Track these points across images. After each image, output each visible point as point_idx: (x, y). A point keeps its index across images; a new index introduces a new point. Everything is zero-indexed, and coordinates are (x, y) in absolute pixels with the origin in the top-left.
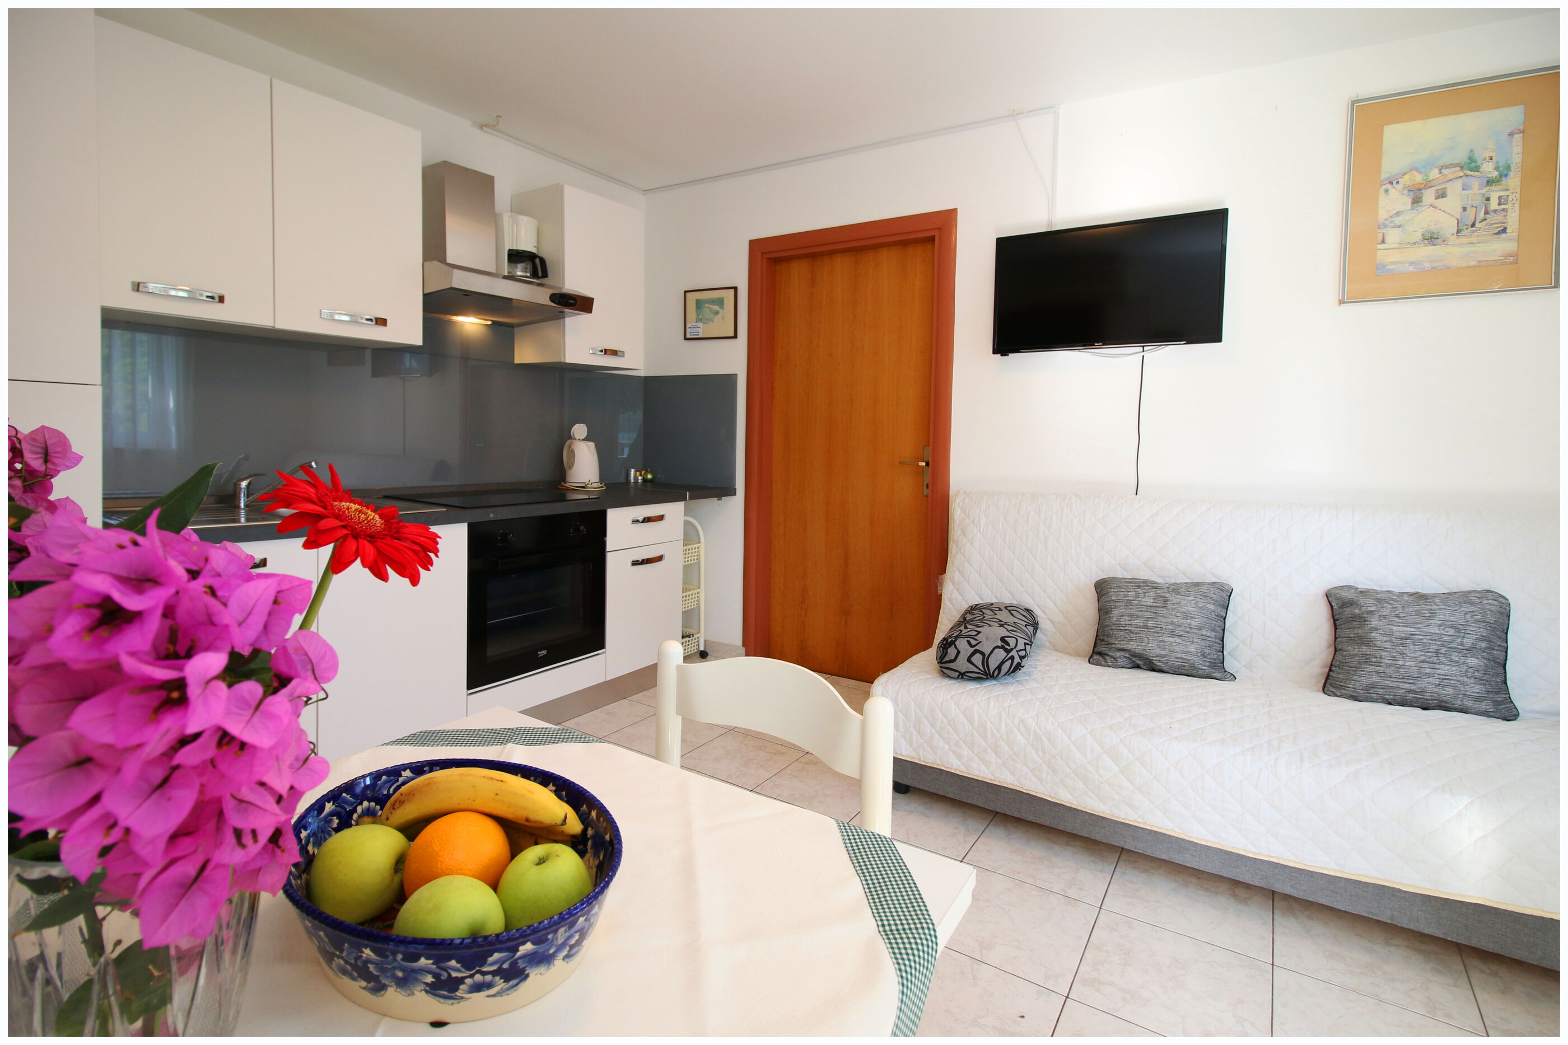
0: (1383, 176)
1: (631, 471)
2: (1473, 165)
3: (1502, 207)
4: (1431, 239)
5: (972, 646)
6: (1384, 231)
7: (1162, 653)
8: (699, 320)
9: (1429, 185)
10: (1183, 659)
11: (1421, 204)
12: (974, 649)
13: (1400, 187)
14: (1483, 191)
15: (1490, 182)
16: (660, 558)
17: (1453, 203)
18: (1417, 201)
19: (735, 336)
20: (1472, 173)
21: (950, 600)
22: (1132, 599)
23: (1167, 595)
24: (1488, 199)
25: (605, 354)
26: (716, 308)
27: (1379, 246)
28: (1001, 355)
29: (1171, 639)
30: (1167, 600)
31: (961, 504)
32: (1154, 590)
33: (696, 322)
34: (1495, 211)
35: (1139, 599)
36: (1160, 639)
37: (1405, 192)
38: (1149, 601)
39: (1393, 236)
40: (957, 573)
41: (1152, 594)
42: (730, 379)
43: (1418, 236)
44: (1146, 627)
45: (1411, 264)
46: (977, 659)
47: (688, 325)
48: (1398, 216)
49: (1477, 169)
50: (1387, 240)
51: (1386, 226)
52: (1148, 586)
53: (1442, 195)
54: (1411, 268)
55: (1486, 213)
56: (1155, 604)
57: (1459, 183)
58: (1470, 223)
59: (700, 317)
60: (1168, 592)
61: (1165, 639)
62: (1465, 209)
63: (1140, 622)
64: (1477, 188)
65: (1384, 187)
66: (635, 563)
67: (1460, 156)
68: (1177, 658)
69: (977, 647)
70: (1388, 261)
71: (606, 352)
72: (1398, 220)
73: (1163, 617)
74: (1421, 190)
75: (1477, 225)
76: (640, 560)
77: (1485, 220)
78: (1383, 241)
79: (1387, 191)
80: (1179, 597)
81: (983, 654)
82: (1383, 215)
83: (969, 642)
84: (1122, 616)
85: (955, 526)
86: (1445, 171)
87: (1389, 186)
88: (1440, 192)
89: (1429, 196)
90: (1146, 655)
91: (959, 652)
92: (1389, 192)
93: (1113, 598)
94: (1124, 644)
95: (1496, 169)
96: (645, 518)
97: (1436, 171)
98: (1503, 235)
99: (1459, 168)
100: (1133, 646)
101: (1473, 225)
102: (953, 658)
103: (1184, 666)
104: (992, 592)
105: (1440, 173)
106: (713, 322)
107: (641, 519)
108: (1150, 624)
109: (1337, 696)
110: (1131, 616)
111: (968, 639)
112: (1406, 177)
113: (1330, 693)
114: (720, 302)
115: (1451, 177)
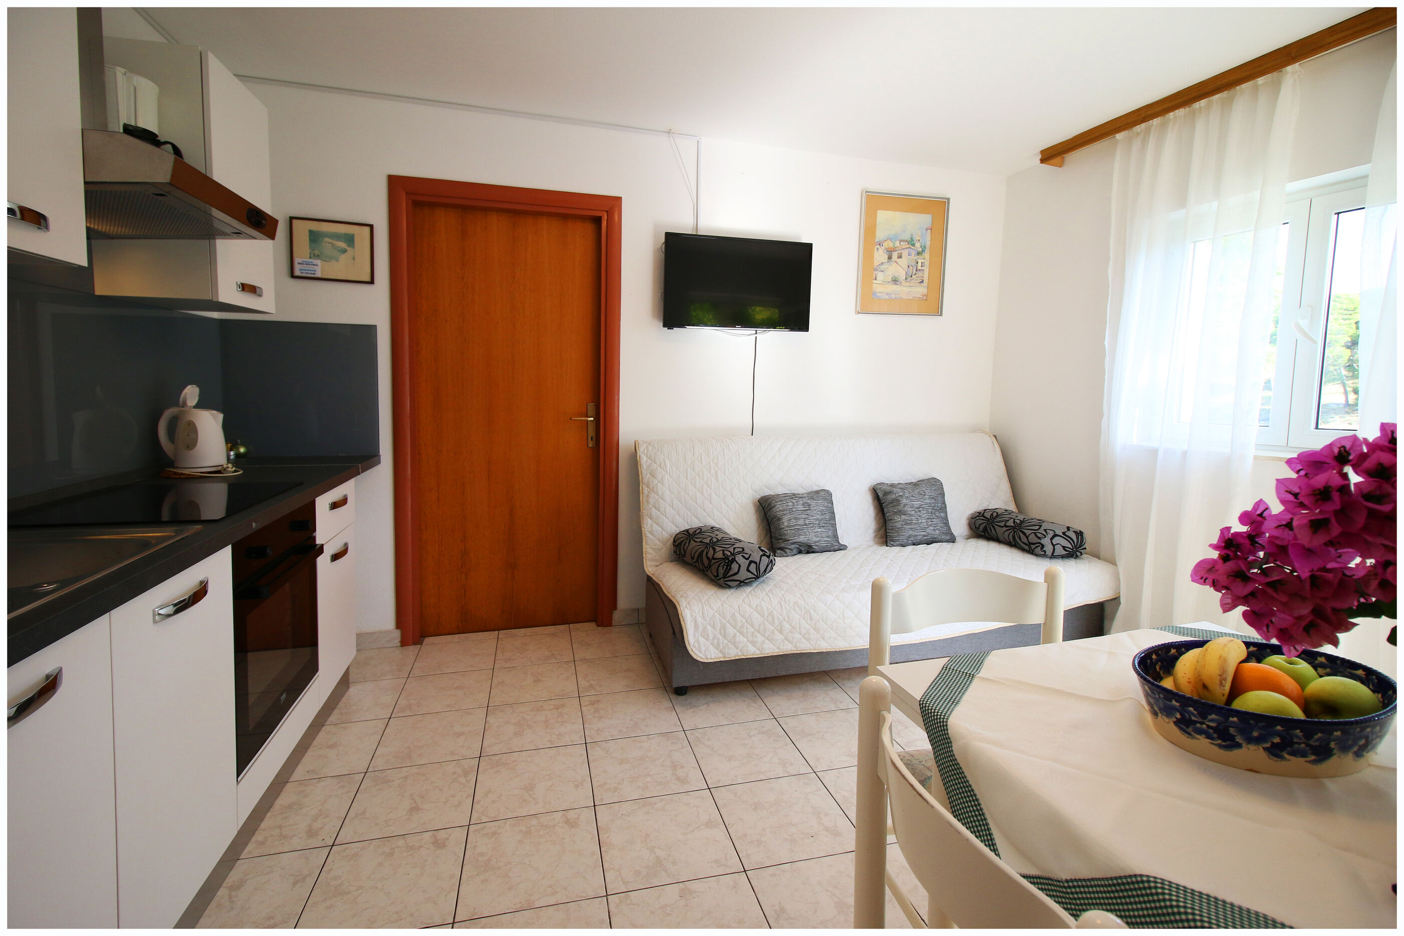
0: (877, 240)
2: (912, 242)
3: (923, 268)
4: (895, 281)
5: (747, 559)
6: (875, 272)
7: (817, 539)
8: (314, 256)
9: (895, 250)
10: (828, 541)
11: (891, 260)
12: (749, 561)
13: (883, 248)
14: (916, 258)
15: (919, 253)
17: (904, 262)
18: (890, 258)
19: (372, 282)
20: (912, 247)
21: (651, 533)
22: (791, 507)
23: (809, 501)
24: (917, 263)
26: (342, 245)
27: (874, 281)
28: (668, 329)
29: (820, 530)
30: (810, 505)
31: (645, 452)
32: (801, 499)
34: (920, 270)
35: (795, 507)
36: (815, 530)
37: (885, 252)
38: (801, 507)
39: (880, 276)
40: (654, 509)
41: (801, 502)
42: (369, 331)
43: (890, 279)
44: (805, 524)
45: (887, 294)
46: (753, 566)
47: (297, 260)
48: (882, 265)
49: (913, 245)
50: (878, 278)
51: (877, 270)
52: (797, 497)
53: (900, 257)
54: (887, 297)
55: (916, 270)
56: (805, 509)
57: (907, 251)
58: (910, 275)
59: (317, 252)
60: (809, 499)
61: (817, 530)
62: (909, 266)
63: (801, 522)
64: (914, 257)
65: (877, 246)
67: (907, 237)
68: (825, 541)
69: (750, 559)
70: (878, 291)
72: (882, 267)
73: (812, 516)
74: (891, 252)
75: (913, 276)
77: (916, 274)
78: (876, 279)
79: (878, 249)
80: (815, 501)
81: (755, 562)
82: (876, 263)
83: (743, 556)
84: (790, 520)
85: (643, 471)
86: (902, 243)
87: (878, 246)
88: (899, 254)
89: (895, 255)
90: (809, 543)
91: (740, 566)
92: (879, 250)
93: (781, 509)
94: (797, 539)
95: (921, 247)
97: (898, 242)
98: (922, 284)
99: (907, 243)
100: (802, 539)
101: (911, 277)
102: (736, 570)
103: (828, 546)
105: (900, 244)
106: (337, 260)
108: (807, 522)
109: (894, 546)
110: (795, 518)
111: (743, 554)
112: (886, 243)
113: (890, 545)
115: (904, 247)
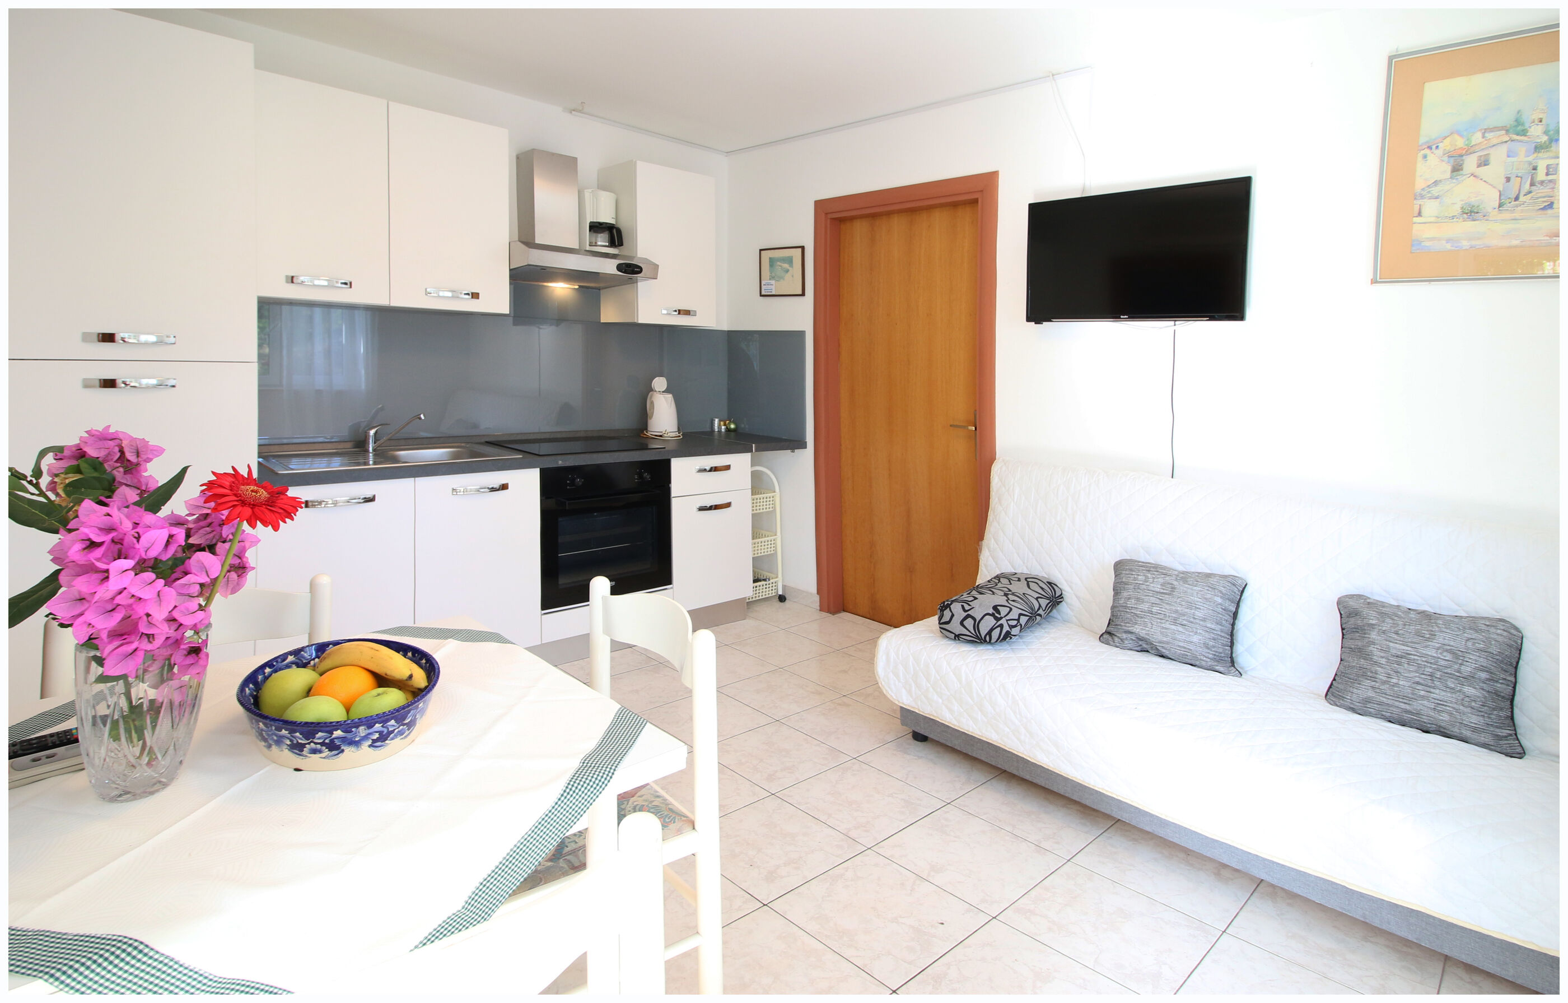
0: (1422, 140)
1: (715, 420)
2: (1520, 128)
3: (1550, 177)
4: (1471, 212)
6: (1420, 202)
7: (1165, 639)
8: (772, 278)
9: (1471, 151)
10: (1185, 648)
11: (1461, 172)
13: (1439, 152)
14: (1530, 159)
15: (1538, 148)
16: (728, 505)
17: (1496, 171)
18: (1457, 169)
19: (803, 294)
20: (1518, 138)
21: (986, 566)
22: (1141, 582)
23: (1175, 583)
24: (1535, 169)
25: (679, 314)
26: (786, 266)
27: (1416, 220)
28: (1035, 323)
29: (1173, 627)
30: (1175, 588)
31: (999, 471)
32: (1163, 576)
33: (770, 279)
34: (1542, 182)
35: (1148, 584)
36: (1163, 625)
37: (1446, 158)
38: (1157, 587)
39: (1430, 208)
40: (993, 540)
41: (1161, 580)
42: (801, 334)
43: (1456, 210)
44: (1151, 612)
45: (1448, 241)
47: (763, 283)
48: (1436, 186)
49: (1524, 133)
50: (1423, 213)
51: (1422, 197)
52: (1157, 571)
53: (1484, 162)
54: (1448, 246)
55: (1532, 184)
56: (1162, 591)
57: (1503, 149)
58: (1514, 196)
59: (773, 274)
60: (1176, 580)
61: (1167, 625)
62: (1508, 179)
63: (1145, 607)
64: (1523, 156)
65: (1422, 152)
66: (702, 509)
67: (1506, 118)
68: (1179, 646)
70: (1424, 237)
71: (680, 312)
72: (1435, 191)
73: (1167, 604)
74: (1462, 156)
75: (1522, 198)
76: (708, 506)
77: (1530, 192)
78: (1420, 214)
79: (1425, 157)
80: (1187, 586)
82: (1420, 184)
84: (1129, 598)
85: (993, 493)
86: (1488, 135)
87: (1427, 151)
88: (1482, 159)
89: (1470, 163)
90: (1149, 639)
92: (1428, 158)
93: (1124, 580)
94: (1129, 627)
95: (1546, 133)
96: (712, 468)
97: (1479, 135)
98: (1550, 211)
99: (1503, 132)
100: (1137, 629)
101: (1517, 199)
103: (1187, 655)
104: (1024, 563)
105: (1483, 137)
106: (784, 279)
107: (708, 468)
108: (1155, 609)
109: (1337, 706)
110: (1138, 599)
112: (1447, 141)
113: (1332, 702)
114: (790, 260)
115: (1495, 141)
